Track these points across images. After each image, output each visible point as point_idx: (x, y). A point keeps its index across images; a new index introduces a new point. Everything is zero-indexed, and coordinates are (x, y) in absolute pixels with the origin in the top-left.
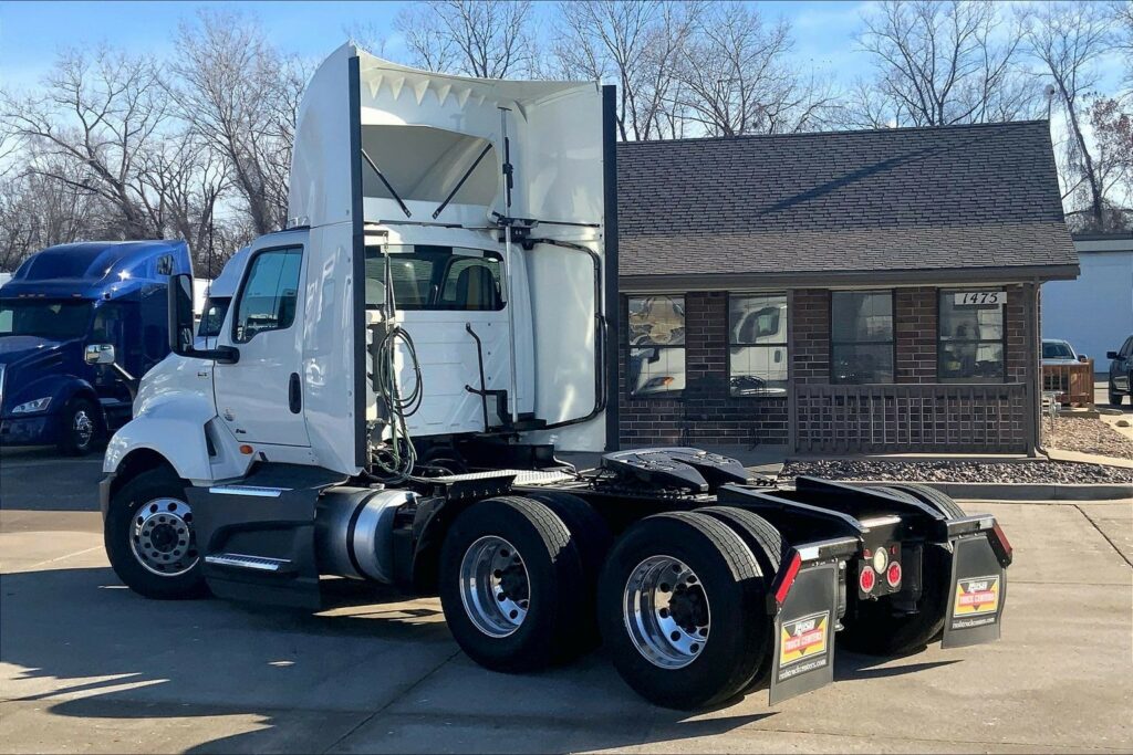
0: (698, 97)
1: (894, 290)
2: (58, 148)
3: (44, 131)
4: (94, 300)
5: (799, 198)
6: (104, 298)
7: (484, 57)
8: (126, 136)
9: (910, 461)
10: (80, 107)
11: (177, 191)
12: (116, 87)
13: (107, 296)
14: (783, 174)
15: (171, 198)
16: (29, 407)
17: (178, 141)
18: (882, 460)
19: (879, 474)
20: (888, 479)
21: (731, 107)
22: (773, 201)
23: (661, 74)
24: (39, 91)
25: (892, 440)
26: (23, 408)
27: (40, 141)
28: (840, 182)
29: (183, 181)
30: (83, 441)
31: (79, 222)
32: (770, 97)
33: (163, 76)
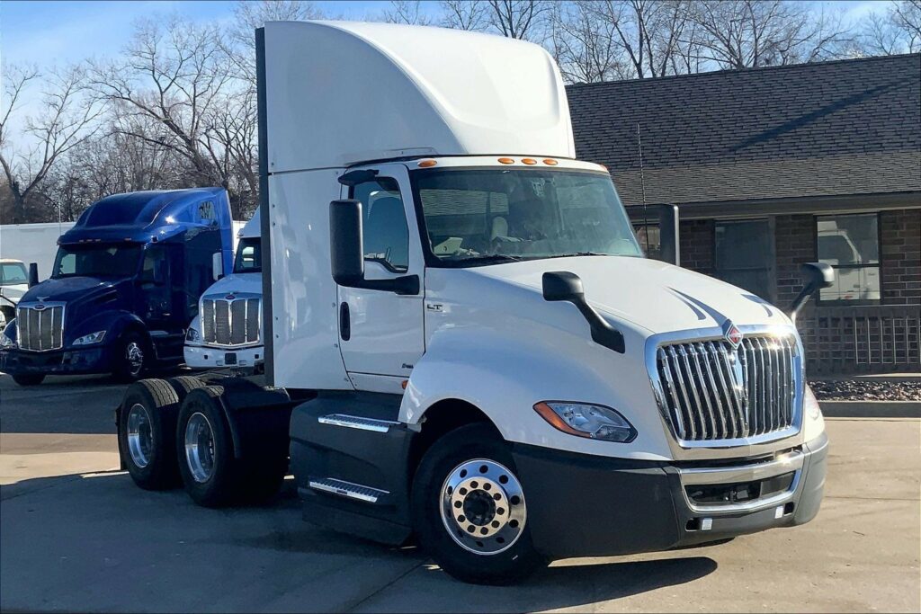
0: (712, 37)
1: (880, 214)
2: (138, 110)
3: (125, 96)
4: (144, 243)
5: (787, 127)
6: (152, 241)
7: (509, 11)
8: (195, 97)
9: (895, 380)
10: (155, 73)
11: (242, 144)
12: (185, 54)
13: (155, 239)
14: (770, 105)
15: (237, 151)
16: (86, 340)
17: (242, 99)
18: (867, 380)
19: (862, 394)
20: (870, 398)
21: (743, 46)
22: (759, 131)
23: (676, 17)
24: (122, 60)
25: (877, 360)
26: (82, 340)
27: (123, 104)
28: (826, 110)
29: (248, 135)
30: (134, 369)
31: (157, 176)
32: (782, 34)
33: (226, 42)
